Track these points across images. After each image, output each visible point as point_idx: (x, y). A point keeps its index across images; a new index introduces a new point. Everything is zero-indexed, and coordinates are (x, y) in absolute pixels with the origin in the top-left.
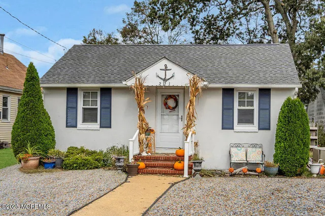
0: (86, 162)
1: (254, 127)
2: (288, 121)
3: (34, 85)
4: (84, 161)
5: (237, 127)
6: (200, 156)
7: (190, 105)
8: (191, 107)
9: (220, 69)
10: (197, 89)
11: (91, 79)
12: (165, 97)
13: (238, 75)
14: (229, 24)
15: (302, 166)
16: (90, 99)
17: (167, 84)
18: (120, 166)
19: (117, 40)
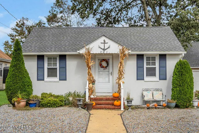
0: (55, 102)
1: (157, 78)
2: (181, 74)
3: (19, 54)
4: (54, 102)
5: (146, 78)
6: (131, 97)
7: (120, 65)
8: (121, 66)
9: (132, 42)
10: (125, 55)
11: (53, 49)
12: (100, 60)
13: (145, 46)
14: (121, 14)
15: (190, 102)
16: (52, 62)
17: (105, 52)
18: (80, 105)
19: (44, 24)
